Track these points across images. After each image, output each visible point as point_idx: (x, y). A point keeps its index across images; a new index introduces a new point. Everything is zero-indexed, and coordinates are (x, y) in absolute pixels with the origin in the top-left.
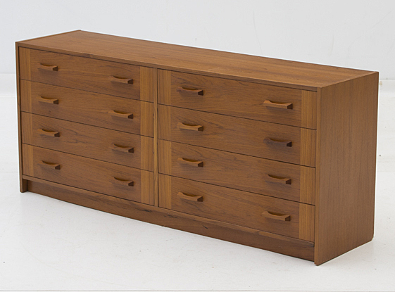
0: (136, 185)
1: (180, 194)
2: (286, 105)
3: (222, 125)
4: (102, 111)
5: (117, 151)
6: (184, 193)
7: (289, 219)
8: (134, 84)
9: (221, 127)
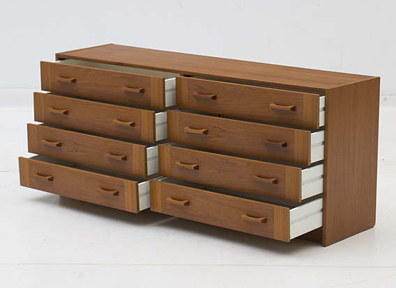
0: (121, 195)
1: (169, 199)
2: (290, 107)
3: (224, 129)
4: (107, 120)
5: (111, 159)
6: (172, 198)
7: (265, 221)
8: (146, 93)
9: (224, 131)
